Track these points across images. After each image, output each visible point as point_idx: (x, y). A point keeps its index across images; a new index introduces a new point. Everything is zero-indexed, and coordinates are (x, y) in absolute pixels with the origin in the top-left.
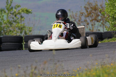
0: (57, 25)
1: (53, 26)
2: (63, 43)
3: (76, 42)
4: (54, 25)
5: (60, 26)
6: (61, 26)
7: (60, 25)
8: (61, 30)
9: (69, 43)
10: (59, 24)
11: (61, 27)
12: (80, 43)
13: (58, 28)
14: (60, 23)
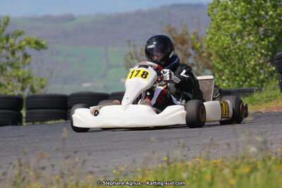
0: (139, 71)
1: (130, 74)
2: (143, 115)
4: (133, 72)
5: (145, 75)
6: (147, 74)
7: (144, 72)
8: (145, 83)
10: (143, 69)
11: (145, 77)
13: (139, 79)
14: (147, 67)
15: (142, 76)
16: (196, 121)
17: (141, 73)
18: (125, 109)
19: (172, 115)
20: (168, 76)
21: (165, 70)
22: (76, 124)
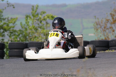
0: (54, 33)
1: (50, 35)
3: (74, 52)
5: (57, 35)
6: (58, 34)
7: (57, 34)
8: (58, 38)
9: (66, 52)
11: (58, 36)
12: (77, 52)
13: (55, 37)
14: (57, 31)
18: (51, 51)
20: (67, 35)
21: (65, 33)
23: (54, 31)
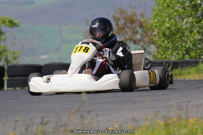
0: (82, 47)
4: (77, 48)
5: (86, 50)
6: (88, 49)
7: (86, 48)
8: (87, 56)
10: (85, 46)
11: (87, 52)
13: (82, 53)
14: (88, 43)
15: (84, 51)
16: (128, 87)
17: (83, 48)
18: (70, 77)
19: (108, 82)
22: (32, 90)
23: (83, 43)
